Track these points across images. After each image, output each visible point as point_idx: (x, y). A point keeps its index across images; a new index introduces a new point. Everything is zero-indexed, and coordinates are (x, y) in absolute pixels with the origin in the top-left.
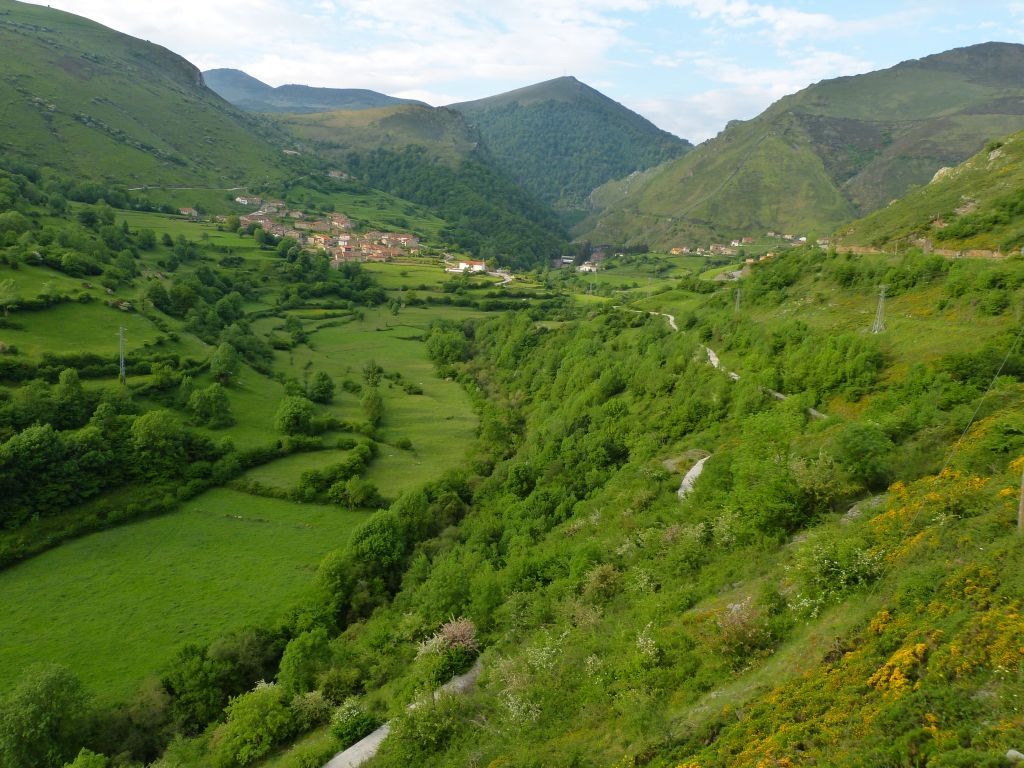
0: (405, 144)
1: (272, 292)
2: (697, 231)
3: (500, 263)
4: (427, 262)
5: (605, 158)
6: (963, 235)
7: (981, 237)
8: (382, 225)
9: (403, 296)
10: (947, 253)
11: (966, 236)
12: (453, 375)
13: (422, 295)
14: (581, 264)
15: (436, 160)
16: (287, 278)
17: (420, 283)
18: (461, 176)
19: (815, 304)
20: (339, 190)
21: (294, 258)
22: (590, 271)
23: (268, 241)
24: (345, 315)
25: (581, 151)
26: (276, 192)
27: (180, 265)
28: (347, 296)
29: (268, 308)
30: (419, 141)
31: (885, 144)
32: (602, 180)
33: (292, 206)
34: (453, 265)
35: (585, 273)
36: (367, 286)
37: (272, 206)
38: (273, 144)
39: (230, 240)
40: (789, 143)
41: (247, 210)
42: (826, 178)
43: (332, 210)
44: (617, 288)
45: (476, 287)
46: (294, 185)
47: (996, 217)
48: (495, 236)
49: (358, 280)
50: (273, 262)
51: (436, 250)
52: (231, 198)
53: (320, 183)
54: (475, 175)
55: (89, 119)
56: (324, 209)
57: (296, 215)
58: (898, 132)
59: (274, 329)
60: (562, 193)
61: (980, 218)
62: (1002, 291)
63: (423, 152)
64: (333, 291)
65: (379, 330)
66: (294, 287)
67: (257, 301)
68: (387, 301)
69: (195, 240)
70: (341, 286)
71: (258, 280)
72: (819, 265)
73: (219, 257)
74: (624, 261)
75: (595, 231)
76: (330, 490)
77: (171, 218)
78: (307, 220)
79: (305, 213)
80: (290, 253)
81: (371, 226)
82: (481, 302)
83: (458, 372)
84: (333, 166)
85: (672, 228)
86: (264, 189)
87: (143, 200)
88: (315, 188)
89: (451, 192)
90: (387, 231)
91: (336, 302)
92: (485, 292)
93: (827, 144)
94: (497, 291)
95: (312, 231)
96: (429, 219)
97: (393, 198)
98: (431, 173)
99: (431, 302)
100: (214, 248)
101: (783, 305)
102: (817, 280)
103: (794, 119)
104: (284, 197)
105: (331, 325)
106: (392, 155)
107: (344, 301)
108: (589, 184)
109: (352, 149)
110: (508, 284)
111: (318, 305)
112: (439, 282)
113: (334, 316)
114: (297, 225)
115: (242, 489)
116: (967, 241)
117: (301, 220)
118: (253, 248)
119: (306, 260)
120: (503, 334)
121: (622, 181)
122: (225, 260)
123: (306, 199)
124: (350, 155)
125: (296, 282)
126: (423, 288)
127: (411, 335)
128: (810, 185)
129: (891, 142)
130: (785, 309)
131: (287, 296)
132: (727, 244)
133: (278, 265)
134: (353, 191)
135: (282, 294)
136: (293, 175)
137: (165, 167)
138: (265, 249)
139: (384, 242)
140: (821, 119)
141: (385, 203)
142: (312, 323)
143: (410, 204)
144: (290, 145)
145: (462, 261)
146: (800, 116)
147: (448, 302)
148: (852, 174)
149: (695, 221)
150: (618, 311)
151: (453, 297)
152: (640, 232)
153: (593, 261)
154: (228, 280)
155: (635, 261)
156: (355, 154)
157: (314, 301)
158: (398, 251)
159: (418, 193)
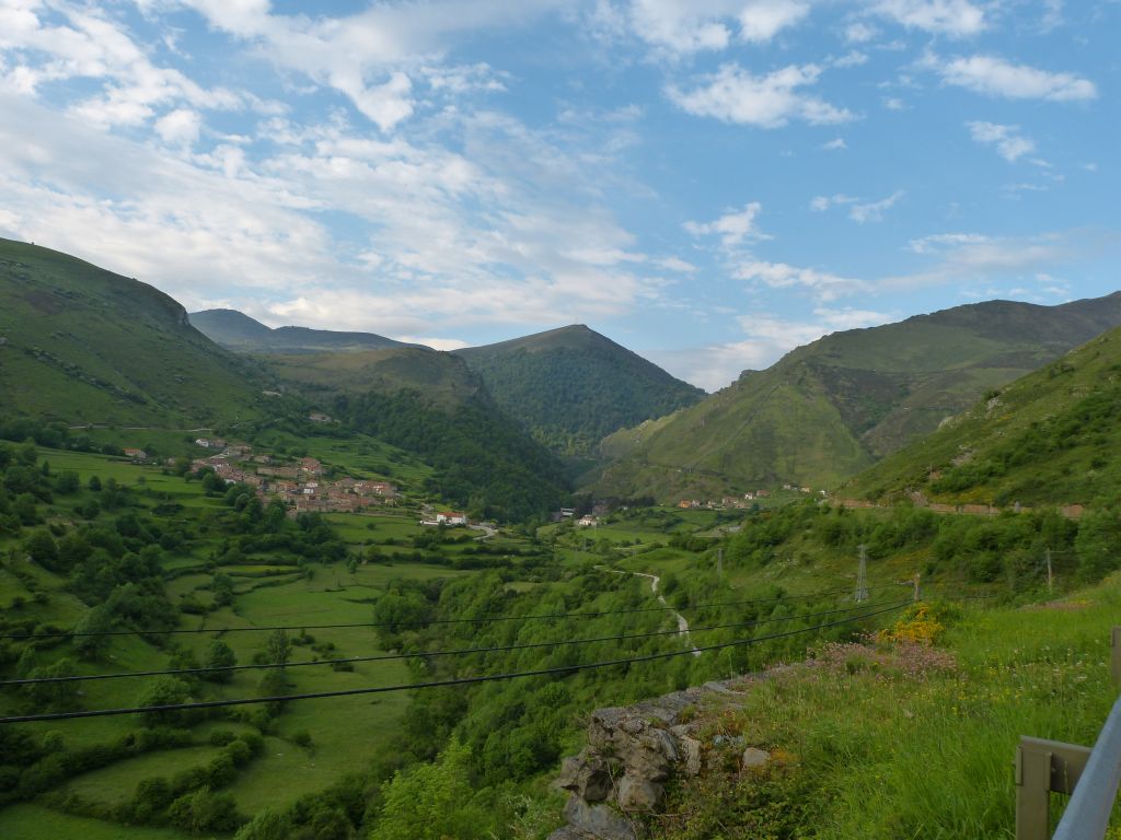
0: (400, 387)
1: (209, 544)
2: (709, 483)
3: (487, 515)
4: (400, 513)
5: (616, 406)
6: (958, 488)
7: (978, 491)
8: (358, 472)
9: (365, 551)
10: (941, 508)
11: (961, 489)
12: (399, 646)
13: (387, 551)
14: (580, 518)
15: (430, 405)
16: (231, 530)
17: (387, 537)
18: (456, 422)
19: (800, 566)
20: (318, 433)
21: (242, 506)
22: (590, 525)
23: (217, 486)
24: (291, 572)
25: (591, 399)
26: (244, 435)
27: (102, 512)
28: (299, 551)
29: (198, 563)
30: (413, 385)
31: (902, 395)
32: (614, 429)
33: (260, 448)
34: (431, 516)
35: (585, 528)
36: (326, 539)
37: (235, 449)
38: (254, 385)
39: (174, 485)
40: (803, 393)
41: (206, 453)
42: (843, 429)
43: (304, 455)
44: (617, 545)
45: (451, 542)
46: (267, 427)
47: (991, 468)
48: (487, 486)
49: (315, 532)
50: (218, 511)
51: (414, 500)
52: (191, 440)
53: (298, 426)
54: (471, 421)
55: (42, 354)
56: (295, 454)
57: (261, 459)
58: (915, 384)
59: (197, 589)
60: (570, 442)
61: (974, 470)
62: (994, 553)
63: (417, 396)
64: (285, 545)
65: (328, 591)
66: (236, 540)
67: (187, 554)
68: (345, 557)
69: (128, 484)
70: (294, 539)
71: (195, 531)
72: (810, 520)
73: (153, 503)
74: (628, 515)
75: (599, 482)
76: (172, 807)
77: (111, 460)
78: (273, 465)
79: (273, 457)
80: (241, 500)
81: (346, 473)
82: (454, 558)
83: (404, 643)
84: (316, 409)
85: (682, 480)
86: (230, 431)
87: (82, 439)
88: (291, 431)
89: (444, 438)
90: (362, 479)
91: (284, 557)
92: (461, 547)
93: (843, 395)
94: (475, 547)
95: (276, 477)
96: (416, 467)
97: (378, 443)
98: (424, 418)
99: (398, 558)
100: (150, 493)
101: (767, 567)
102: (805, 538)
103: (808, 370)
104: (251, 440)
105: (272, 584)
106: (384, 398)
107: (294, 556)
108: (599, 432)
109: (341, 392)
110: (491, 538)
111: (262, 560)
112: (410, 536)
113: (278, 573)
114: (260, 471)
115: (54, 806)
116: (963, 495)
117: (267, 465)
118: (198, 495)
119: (257, 508)
120: (468, 597)
121: (633, 429)
122: (161, 507)
123: (276, 443)
124: (339, 397)
125: (240, 533)
126: (391, 542)
127: (365, 597)
128: (827, 435)
129: (907, 393)
130: (769, 572)
131: (227, 549)
132: (741, 497)
133: (223, 513)
134: (333, 435)
135: (220, 547)
136: (268, 417)
137: (121, 405)
138: (212, 496)
139: (356, 490)
140: (835, 370)
141: (369, 449)
142: (248, 582)
143: (397, 450)
144: (273, 387)
145: (441, 513)
146: (813, 366)
147: (417, 559)
148: (871, 425)
149: (706, 472)
150: (598, 571)
151: (423, 553)
152: (648, 483)
153: (594, 513)
154: (158, 531)
155: (639, 514)
156: (343, 397)
157: (257, 556)
158: (371, 500)
159: (408, 439)
